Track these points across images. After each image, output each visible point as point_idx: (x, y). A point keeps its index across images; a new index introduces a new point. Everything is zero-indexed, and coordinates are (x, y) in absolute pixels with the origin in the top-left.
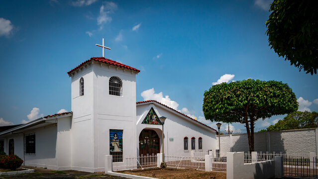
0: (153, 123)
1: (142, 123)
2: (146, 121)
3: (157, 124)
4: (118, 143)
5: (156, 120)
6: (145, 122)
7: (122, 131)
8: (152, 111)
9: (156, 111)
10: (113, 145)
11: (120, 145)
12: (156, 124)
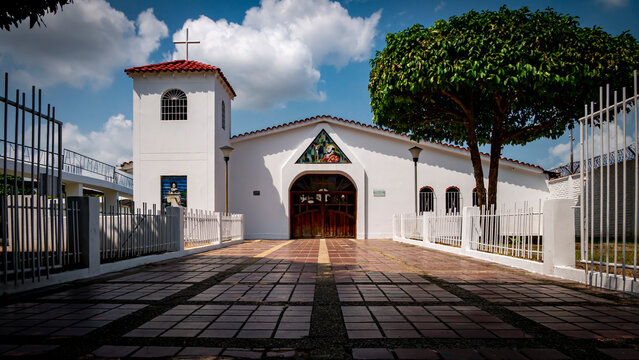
0: (326, 161)
1: (298, 162)
2: (309, 157)
3: (339, 162)
4: (178, 197)
5: (335, 154)
6: (304, 159)
7: (185, 178)
8: (324, 137)
9: (334, 136)
10: (168, 201)
11: (182, 201)
12: (333, 162)
